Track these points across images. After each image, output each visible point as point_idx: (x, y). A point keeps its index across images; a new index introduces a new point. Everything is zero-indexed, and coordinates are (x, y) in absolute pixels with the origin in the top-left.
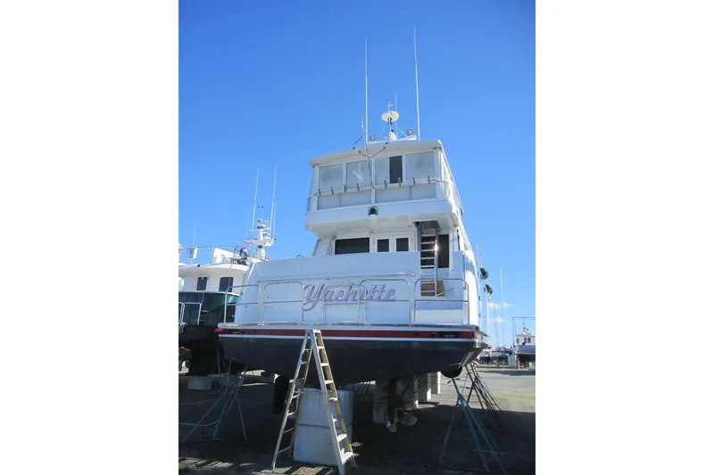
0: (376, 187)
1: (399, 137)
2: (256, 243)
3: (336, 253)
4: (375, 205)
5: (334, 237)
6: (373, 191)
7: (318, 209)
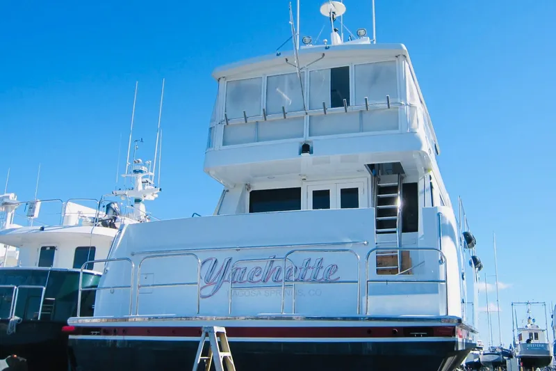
0: (311, 112)
1: (346, 39)
2: (132, 195)
3: (251, 211)
4: (309, 139)
5: (248, 186)
6: (307, 118)
7: (224, 144)
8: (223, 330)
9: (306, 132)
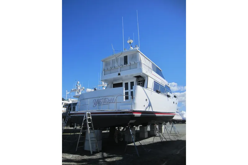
0: (120, 67)
1: (133, 48)
3: (113, 87)
4: (120, 72)
5: (112, 83)
6: (119, 68)
7: (104, 75)
8: (90, 113)
9: (119, 71)
